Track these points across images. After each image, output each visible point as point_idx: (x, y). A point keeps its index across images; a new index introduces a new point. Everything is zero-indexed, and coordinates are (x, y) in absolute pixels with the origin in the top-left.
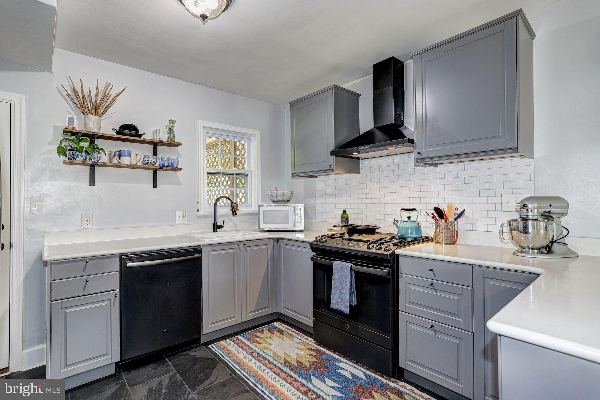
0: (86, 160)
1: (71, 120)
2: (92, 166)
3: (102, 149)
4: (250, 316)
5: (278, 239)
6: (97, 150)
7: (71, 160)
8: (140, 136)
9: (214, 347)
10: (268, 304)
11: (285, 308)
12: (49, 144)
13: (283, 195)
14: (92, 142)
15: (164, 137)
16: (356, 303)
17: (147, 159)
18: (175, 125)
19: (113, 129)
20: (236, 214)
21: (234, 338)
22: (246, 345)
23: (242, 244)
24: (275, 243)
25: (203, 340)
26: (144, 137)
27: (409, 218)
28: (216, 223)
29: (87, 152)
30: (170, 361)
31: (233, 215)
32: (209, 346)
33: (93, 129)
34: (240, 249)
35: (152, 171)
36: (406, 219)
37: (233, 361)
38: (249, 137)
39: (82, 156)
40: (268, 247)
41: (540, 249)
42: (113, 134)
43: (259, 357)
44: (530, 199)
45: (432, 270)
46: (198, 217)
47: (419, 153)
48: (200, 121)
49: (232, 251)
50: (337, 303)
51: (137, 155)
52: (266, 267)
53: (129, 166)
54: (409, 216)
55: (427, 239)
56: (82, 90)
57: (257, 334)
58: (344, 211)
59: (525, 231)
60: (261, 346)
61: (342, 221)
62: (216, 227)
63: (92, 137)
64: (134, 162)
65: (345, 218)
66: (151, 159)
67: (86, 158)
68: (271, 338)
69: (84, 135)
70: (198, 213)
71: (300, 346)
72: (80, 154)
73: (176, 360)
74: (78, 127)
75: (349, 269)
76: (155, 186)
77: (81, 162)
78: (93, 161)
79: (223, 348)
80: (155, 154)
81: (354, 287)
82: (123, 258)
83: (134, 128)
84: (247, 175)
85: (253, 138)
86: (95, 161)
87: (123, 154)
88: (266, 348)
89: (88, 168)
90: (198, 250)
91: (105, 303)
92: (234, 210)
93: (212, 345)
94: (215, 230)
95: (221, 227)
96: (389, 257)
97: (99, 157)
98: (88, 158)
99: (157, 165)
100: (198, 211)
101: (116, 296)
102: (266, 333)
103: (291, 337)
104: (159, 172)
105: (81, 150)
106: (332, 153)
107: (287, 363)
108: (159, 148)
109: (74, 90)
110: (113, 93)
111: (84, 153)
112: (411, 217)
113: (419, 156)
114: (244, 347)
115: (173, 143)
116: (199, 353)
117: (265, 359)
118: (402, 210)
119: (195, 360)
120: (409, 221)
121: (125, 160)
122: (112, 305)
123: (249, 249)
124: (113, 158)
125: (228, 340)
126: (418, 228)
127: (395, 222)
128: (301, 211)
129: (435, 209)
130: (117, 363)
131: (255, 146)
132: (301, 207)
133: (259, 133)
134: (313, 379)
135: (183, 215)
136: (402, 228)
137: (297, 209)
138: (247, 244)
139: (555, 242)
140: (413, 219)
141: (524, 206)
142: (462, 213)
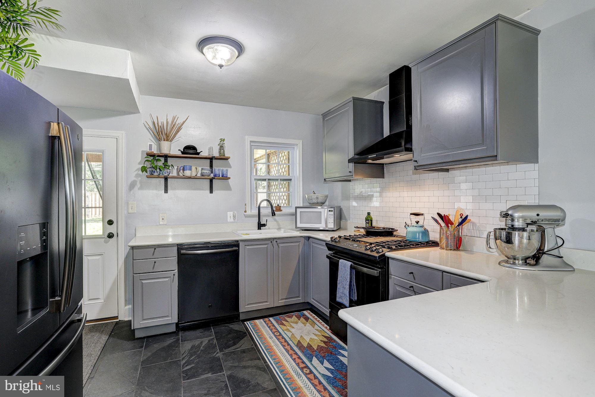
0: (160, 174)
1: (151, 146)
2: (166, 179)
3: (172, 165)
4: (281, 303)
5: (309, 238)
6: (167, 167)
7: (151, 176)
8: (198, 154)
9: (248, 324)
10: (299, 294)
11: (313, 299)
12: (139, 163)
13: (317, 198)
14: (166, 161)
15: (216, 154)
16: (356, 299)
17: (203, 171)
18: (224, 142)
19: (179, 150)
20: (275, 215)
21: (266, 319)
22: (274, 326)
23: (275, 241)
24: (306, 241)
25: (242, 317)
26: (202, 154)
27: (417, 222)
28: (260, 222)
29: (160, 170)
30: (213, 329)
31: (273, 215)
32: (245, 323)
33: (165, 151)
34: (273, 245)
35: (209, 180)
36: (415, 224)
37: (258, 336)
38: (292, 147)
39: (157, 172)
40: (299, 244)
41: (526, 260)
42: (179, 154)
43: (279, 336)
44: (515, 208)
45: (412, 273)
46: (246, 216)
47: (416, 161)
48: (246, 137)
49: (266, 246)
50: (341, 297)
51: (196, 168)
52: (297, 261)
53: (190, 178)
54: (417, 220)
55: (435, 244)
56: (158, 123)
57: (287, 318)
58: (369, 214)
59: (509, 240)
60: (285, 328)
61: (366, 223)
62: (260, 226)
63: (166, 157)
64: (194, 174)
65: (369, 219)
66: (207, 171)
67: (160, 173)
68: (296, 323)
69: (159, 156)
70: (245, 213)
71: (317, 333)
72: (156, 171)
73: (218, 329)
74: (155, 151)
75: (349, 267)
76: (211, 192)
77: (157, 176)
78: (165, 175)
79: (255, 327)
80: (211, 166)
81: (355, 284)
82: (180, 247)
83: (194, 148)
84: (291, 180)
85: (296, 147)
86: (166, 175)
87: (185, 168)
88: (288, 330)
89: (163, 180)
90: (236, 244)
91: (167, 279)
92: (273, 211)
93: (248, 322)
94: (259, 228)
95: (264, 225)
96: (378, 259)
97: (169, 172)
98: (161, 173)
99: (212, 175)
100: (245, 212)
101: (174, 275)
102: (294, 318)
103: (313, 324)
104: (214, 180)
105: (155, 168)
106: (350, 161)
107: (299, 345)
108: (214, 161)
109: (154, 123)
110: (180, 121)
111: (158, 170)
112: (419, 222)
113: (416, 164)
114: (271, 327)
115: (224, 157)
116: (235, 326)
117: (283, 338)
118: (411, 214)
119: (231, 331)
120: (417, 225)
121: (188, 173)
122: (172, 281)
123: (281, 245)
124: (179, 172)
125: (262, 320)
126: (426, 233)
127: (406, 225)
128: (332, 213)
129: (439, 215)
130: (176, 323)
131: (297, 154)
132: (333, 209)
133: (300, 143)
134: (315, 361)
135: (233, 215)
136: (409, 232)
137: (329, 211)
138: (279, 241)
139: (544, 253)
140: (421, 223)
141: (506, 215)
142: (465, 220)
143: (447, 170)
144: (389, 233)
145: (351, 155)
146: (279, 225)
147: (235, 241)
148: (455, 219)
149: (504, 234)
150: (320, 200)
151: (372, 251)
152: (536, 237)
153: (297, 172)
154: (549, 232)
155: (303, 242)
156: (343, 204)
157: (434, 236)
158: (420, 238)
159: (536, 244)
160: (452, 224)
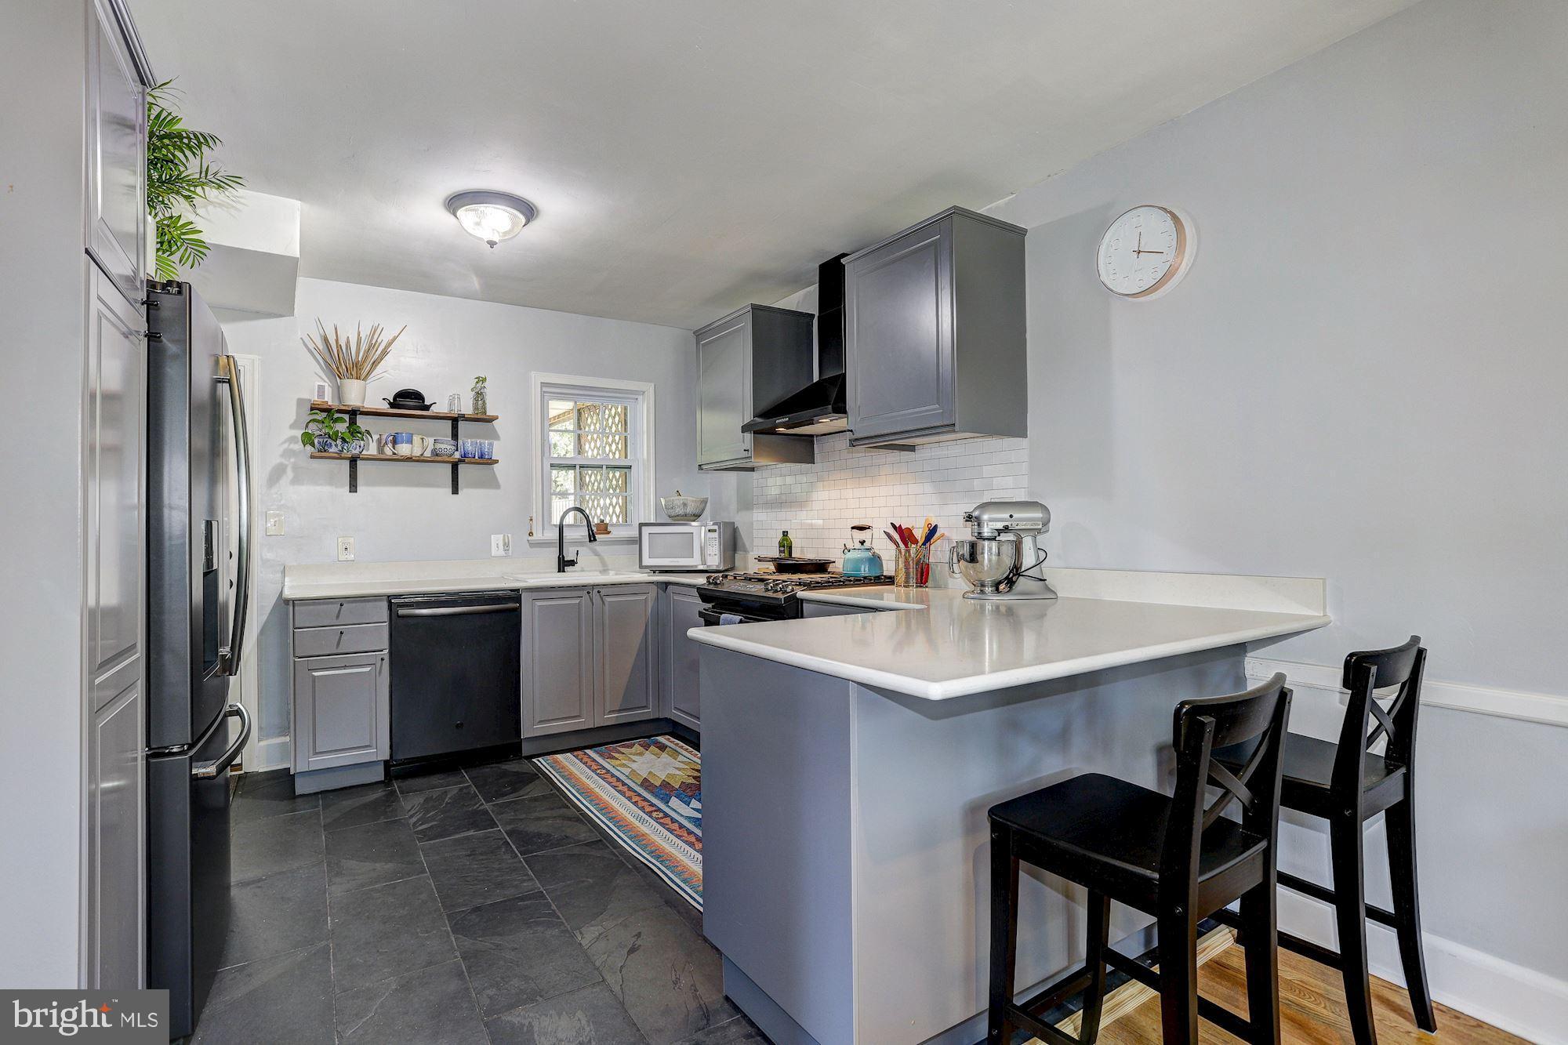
0: (342, 451)
1: (321, 389)
2: (353, 461)
3: (368, 432)
4: (610, 719)
5: (667, 584)
6: (359, 435)
7: (321, 453)
8: (427, 408)
9: (542, 763)
10: (647, 700)
11: (676, 708)
12: (292, 427)
13: (685, 505)
14: (353, 422)
15: (467, 409)
17: (438, 446)
18: (485, 384)
19: (384, 399)
20: (595, 540)
21: (579, 752)
22: (594, 760)
23: (595, 591)
24: (660, 591)
25: (526, 750)
26: (434, 409)
27: (862, 543)
28: (563, 557)
29: (344, 440)
30: (466, 772)
31: (590, 541)
32: (534, 760)
33: (353, 400)
34: (591, 600)
35: (449, 466)
36: (858, 546)
37: (562, 777)
38: (634, 396)
39: (336, 445)
40: (646, 597)
41: (996, 585)
42: (384, 407)
43: (606, 775)
44: (984, 506)
46: (533, 545)
47: (851, 431)
48: (533, 374)
49: (577, 601)
51: (422, 439)
52: (641, 636)
53: (409, 459)
54: (862, 539)
55: (890, 580)
56: (337, 341)
57: (622, 750)
58: (785, 534)
59: (973, 558)
60: (618, 762)
61: (780, 552)
62: (564, 564)
63: (353, 413)
64: (417, 452)
65: (786, 544)
66: (446, 446)
67: (343, 448)
68: (641, 754)
69: (340, 411)
70: (530, 538)
71: (682, 766)
72: (333, 443)
73: (475, 772)
74: (329, 399)
76: (455, 491)
77: (336, 455)
78: (354, 452)
79: (556, 766)
80: (455, 436)
82: (393, 603)
83: (417, 396)
84: (630, 467)
85: (640, 398)
86: (357, 452)
87: (399, 439)
88: (624, 765)
89: (346, 464)
90: (515, 596)
91: (368, 669)
92: (593, 534)
93: (540, 759)
94: (561, 569)
95: (572, 563)
96: (783, 602)
97: (362, 446)
98: (345, 447)
99: (457, 455)
100: (531, 534)
101: (382, 659)
102: (637, 748)
103: (675, 754)
104: (461, 467)
105: (334, 437)
106: (745, 429)
107: (646, 784)
108: (461, 424)
109: (326, 340)
110: (385, 338)
111: (339, 442)
112: (864, 541)
113: (852, 437)
114: (590, 764)
115: (484, 417)
116: (512, 767)
117: (613, 776)
118: (853, 528)
119: (505, 774)
120: (862, 547)
121: (404, 449)
122: (377, 674)
123: (608, 599)
124: (384, 446)
125: (569, 754)
126: (876, 560)
127: (846, 550)
128: (716, 535)
129: (893, 525)
130: (386, 762)
131: (643, 414)
132: (716, 527)
133: (650, 388)
134: (675, 802)
135: (504, 540)
136: (848, 559)
137: (709, 531)
138: (603, 591)
139: (1020, 575)
140: (867, 545)
141: (969, 518)
142: (932, 531)
143: (911, 448)
144: (821, 567)
145: (748, 417)
146: (604, 563)
147: (511, 590)
148: (920, 534)
149: (966, 550)
150: (690, 510)
151: (776, 591)
152: (1008, 551)
153: (643, 451)
154: (1027, 543)
155: (655, 595)
156: (740, 520)
157: (889, 569)
158: (865, 570)
159: (1008, 562)
160: (916, 542)
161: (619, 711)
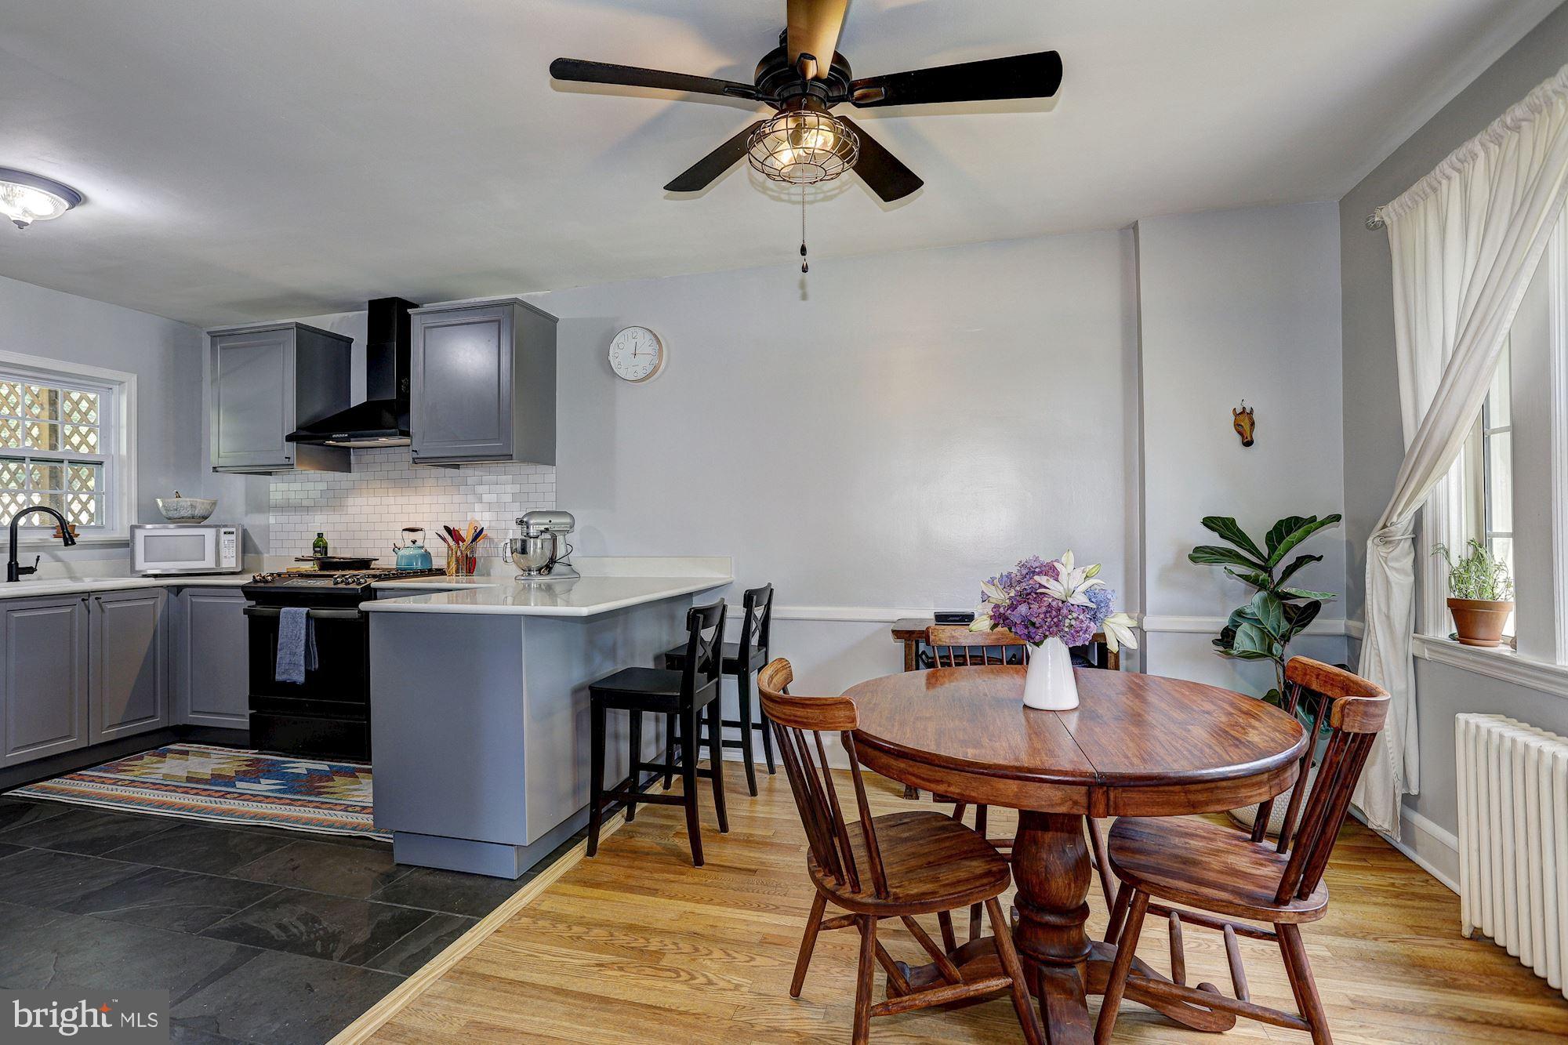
4: (110, 734)
5: (179, 589)
10: (154, 710)
11: (195, 712)
16: (317, 666)
20: (72, 544)
21: (73, 775)
22: (103, 777)
23: (92, 598)
24: (172, 596)
27: (414, 542)
28: (16, 564)
31: (67, 544)
32: (8, 793)
34: (89, 607)
36: (410, 545)
38: (107, 386)
40: (154, 604)
41: (539, 570)
43: (132, 783)
44: (531, 514)
47: (416, 451)
49: (70, 610)
50: (286, 671)
52: (150, 640)
54: (414, 538)
55: (441, 572)
57: (130, 762)
58: (320, 535)
59: (524, 551)
60: (136, 772)
61: (315, 552)
62: (17, 572)
65: (320, 545)
68: (159, 761)
75: (305, 616)
79: (49, 789)
81: (315, 643)
84: (101, 463)
85: (116, 388)
88: (148, 773)
92: (69, 534)
94: (12, 578)
95: (32, 570)
96: (359, 592)
103: (204, 754)
106: (289, 438)
107: (192, 779)
112: (416, 541)
113: (415, 455)
117: (145, 782)
118: (404, 530)
120: (414, 546)
123: (109, 606)
125: (60, 778)
126: (427, 556)
127: (396, 549)
128: (233, 537)
129: (447, 528)
131: (123, 405)
132: (234, 530)
133: (132, 381)
134: (239, 784)
136: (402, 556)
137: (225, 533)
138: (104, 598)
139: (555, 562)
140: (419, 543)
141: (521, 522)
142: (478, 534)
143: (457, 467)
144: (364, 564)
145: (291, 427)
146: (71, 569)
148: (467, 534)
149: (519, 545)
150: (197, 512)
151: (349, 584)
152: (548, 545)
153: (123, 444)
154: (560, 538)
155: (166, 598)
156: (253, 522)
157: (438, 563)
158: (418, 565)
159: (548, 554)
160: (464, 541)
161: (121, 724)
